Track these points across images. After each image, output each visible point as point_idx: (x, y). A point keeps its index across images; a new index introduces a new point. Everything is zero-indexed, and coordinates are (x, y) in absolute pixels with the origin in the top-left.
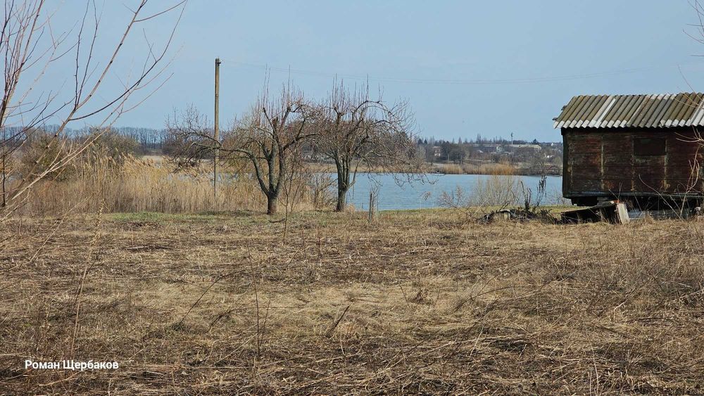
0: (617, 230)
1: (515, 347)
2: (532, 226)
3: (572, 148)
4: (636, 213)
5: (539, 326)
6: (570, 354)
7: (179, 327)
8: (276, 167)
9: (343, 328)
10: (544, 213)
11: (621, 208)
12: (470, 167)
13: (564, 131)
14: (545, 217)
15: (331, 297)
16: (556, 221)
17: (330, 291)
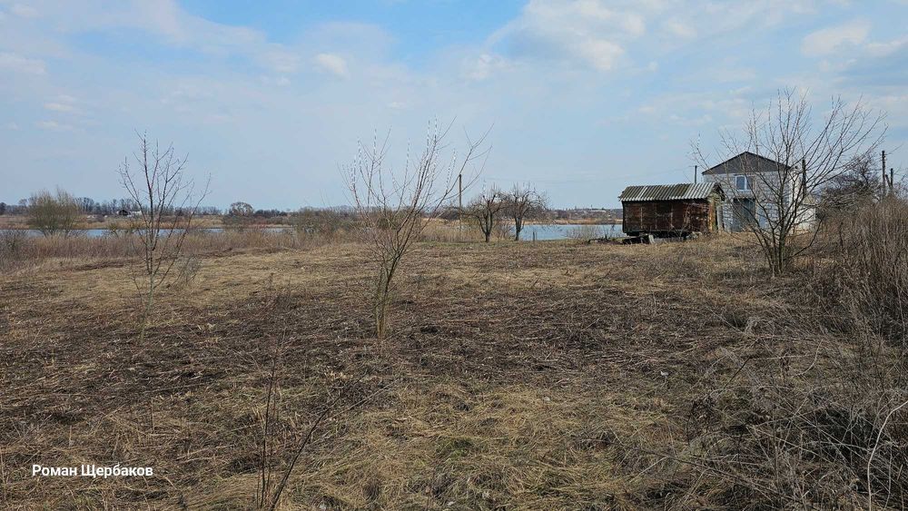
0: (649, 247)
1: (615, 293)
2: (608, 246)
3: (627, 210)
4: (658, 239)
5: (624, 285)
6: (639, 295)
7: (468, 285)
8: (489, 221)
9: (538, 285)
10: (614, 240)
11: (651, 237)
12: (571, 221)
13: (623, 202)
14: (614, 241)
15: (528, 274)
16: (619, 243)
17: (526, 271)
